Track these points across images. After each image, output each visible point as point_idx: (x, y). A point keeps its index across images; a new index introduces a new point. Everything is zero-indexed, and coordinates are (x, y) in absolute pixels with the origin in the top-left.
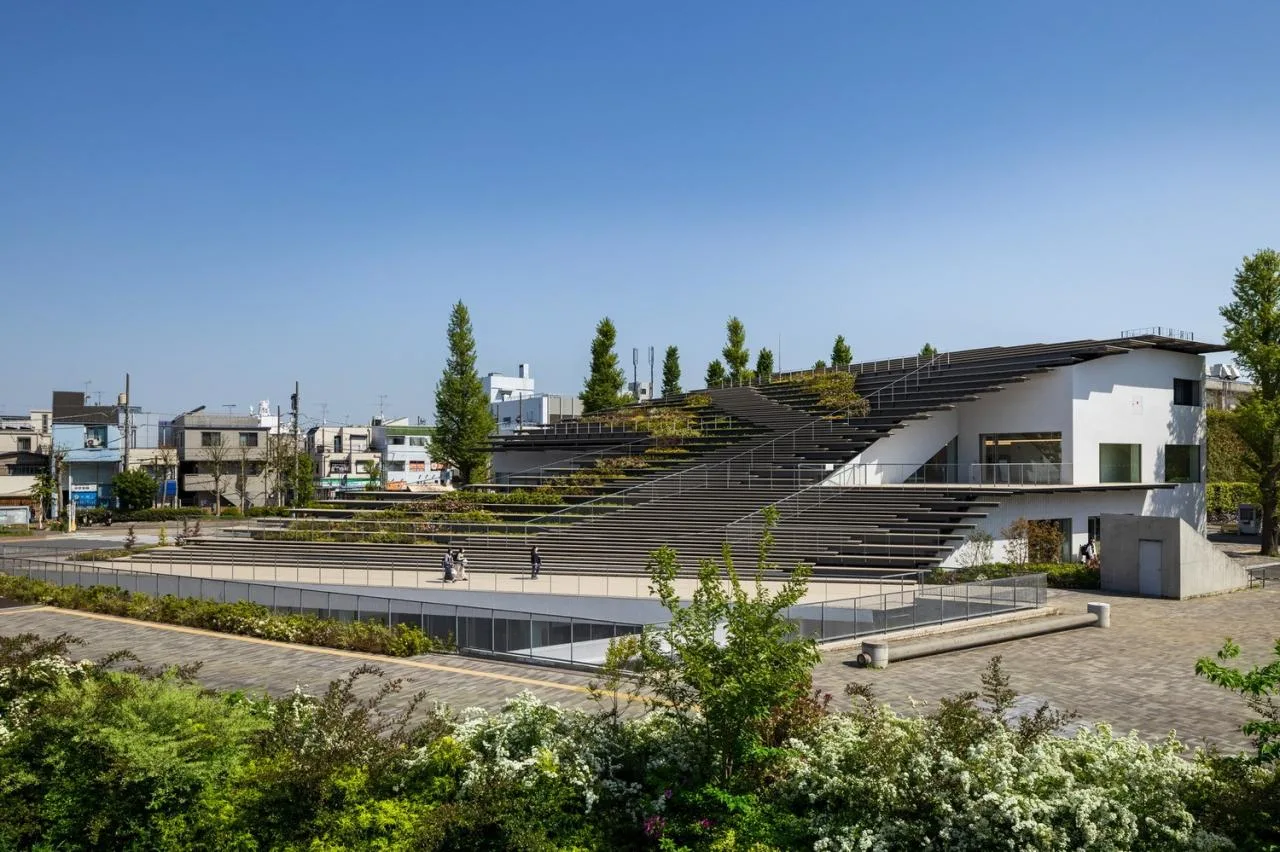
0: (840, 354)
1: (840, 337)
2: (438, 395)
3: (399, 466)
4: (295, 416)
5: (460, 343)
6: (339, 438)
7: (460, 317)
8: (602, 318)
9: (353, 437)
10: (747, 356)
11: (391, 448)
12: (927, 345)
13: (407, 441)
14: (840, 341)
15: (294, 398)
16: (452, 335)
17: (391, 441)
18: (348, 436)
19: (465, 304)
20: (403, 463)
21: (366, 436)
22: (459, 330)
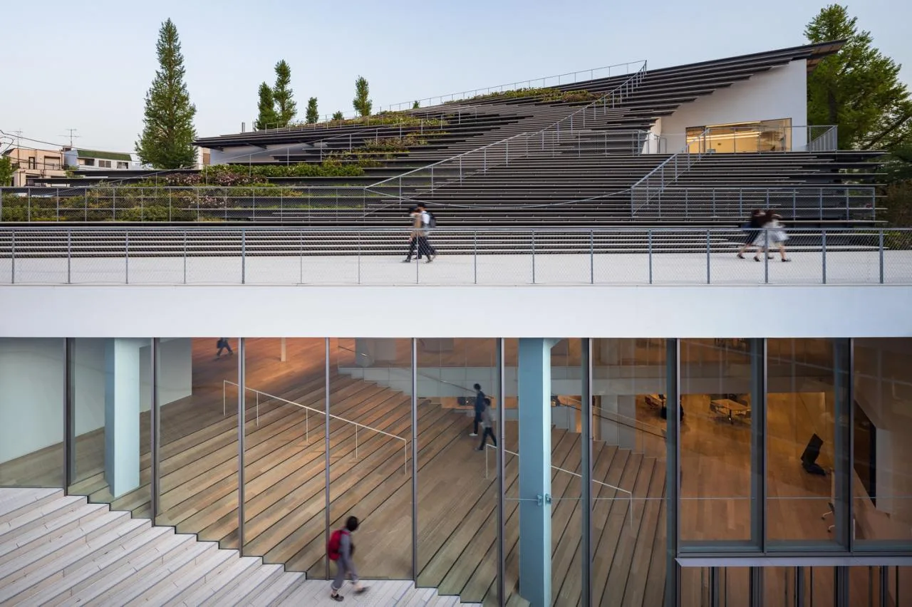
1: (416, 102)
2: (148, 102)
5: (169, 56)
6: (34, 158)
7: (169, 33)
8: (279, 60)
9: (46, 158)
10: (371, 104)
11: (82, 167)
13: (96, 163)
16: (162, 51)
17: (82, 162)
19: (174, 22)
21: (59, 158)
22: (167, 46)
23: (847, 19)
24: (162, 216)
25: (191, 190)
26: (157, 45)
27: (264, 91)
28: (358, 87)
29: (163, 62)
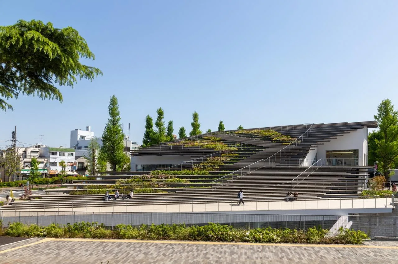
0: (221, 127)
1: (221, 121)
3: (54, 164)
4: (15, 141)
5: (113, 112)
6: (25, 152)
7: (114, 102)
8: (159, 108)
9: (32, 152)
11: (51, 156)
12: (240, 126)
13: (58, 153)
14: (221, 123)
15: (14, 134)
17: (51, 154)
18: (30, 152)
20: (56, 163)
21: (38, 152)
22: (113, 107)
23: (391, 105)
24: (148, 191)
25: (151, 181)
26: (109, 107)
27: (149, 120)
28: (194, 116)
29: (111, 114)
